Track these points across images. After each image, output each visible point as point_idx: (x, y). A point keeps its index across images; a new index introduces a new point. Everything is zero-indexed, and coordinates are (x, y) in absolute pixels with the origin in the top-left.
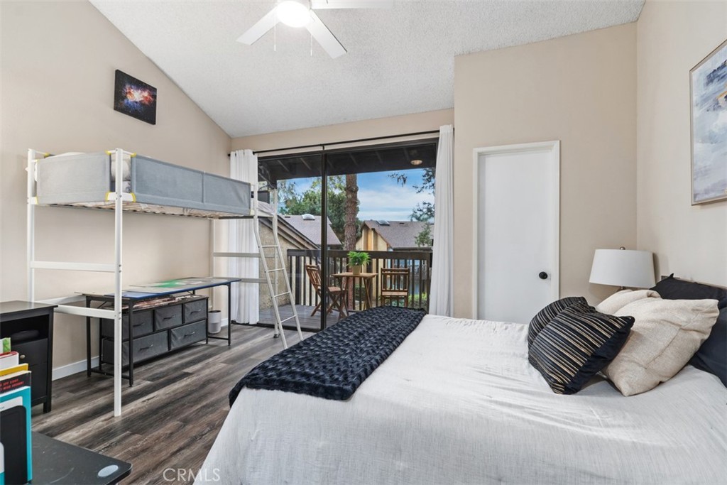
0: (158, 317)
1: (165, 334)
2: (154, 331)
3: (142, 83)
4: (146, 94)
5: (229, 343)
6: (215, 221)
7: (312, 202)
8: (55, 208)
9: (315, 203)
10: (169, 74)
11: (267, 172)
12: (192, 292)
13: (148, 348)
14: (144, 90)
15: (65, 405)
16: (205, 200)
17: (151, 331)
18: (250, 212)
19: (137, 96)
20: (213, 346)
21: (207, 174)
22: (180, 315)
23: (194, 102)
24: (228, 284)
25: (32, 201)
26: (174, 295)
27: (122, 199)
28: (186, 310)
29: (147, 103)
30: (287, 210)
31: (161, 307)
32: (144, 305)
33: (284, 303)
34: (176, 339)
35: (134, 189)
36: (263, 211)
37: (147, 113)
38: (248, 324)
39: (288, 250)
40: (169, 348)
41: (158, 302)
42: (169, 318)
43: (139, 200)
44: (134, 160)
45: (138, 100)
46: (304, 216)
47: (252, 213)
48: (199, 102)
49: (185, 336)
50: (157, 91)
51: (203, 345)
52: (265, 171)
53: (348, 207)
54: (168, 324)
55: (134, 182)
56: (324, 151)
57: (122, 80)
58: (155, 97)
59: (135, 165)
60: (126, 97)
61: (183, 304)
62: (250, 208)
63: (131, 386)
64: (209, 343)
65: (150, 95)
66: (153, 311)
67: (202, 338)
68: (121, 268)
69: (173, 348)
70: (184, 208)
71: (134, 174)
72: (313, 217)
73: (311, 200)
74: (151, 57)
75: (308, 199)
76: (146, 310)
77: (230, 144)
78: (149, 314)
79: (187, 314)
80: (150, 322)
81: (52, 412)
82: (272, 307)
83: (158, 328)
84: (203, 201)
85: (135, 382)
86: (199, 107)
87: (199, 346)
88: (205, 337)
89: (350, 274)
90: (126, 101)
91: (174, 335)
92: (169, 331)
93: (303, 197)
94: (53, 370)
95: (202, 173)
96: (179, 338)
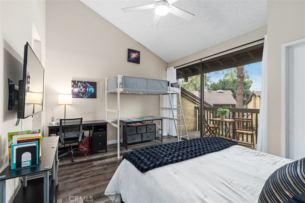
0: (138, 129)
1: (140, 135)
2: (137, 134)
3: (135, 51)
4: (137, 54)
5: (162, 142)
6: (161, 96)
7: (223, 84)
8: (111, 94)
9: (225, 84)
10: (144, 45)
11: (184, 74)
12: (151, 121)
13: (135, 139)
14: (136, 53)
15: (110, 151)
16: (148, 89)
17: (136, 133)
18: (167, 92)
19: (134, 55)
20: (157, 142)
21: (149, 79)
22: (146, 129)
23: (153, 53)
24: (161, 120)
25: (106, 92)
26: (143, 122)
27: (119, 90)
28: (148, 128)
29: (137, 57)
30: (211, 88)
31: (139, 126)
32: (134, 125)
33: (193, 129)
34: (144, 137)
35: (123, 87)
36: (173, 91)
37: (137, 61)
38: (172, 136)
39: (195, 107)
40: (142, 140)
41: (138, 124)
42: (142, 130)
43: (125, 90)
44: (123, 77)
45: (134, 57)
46: (218, 91)
47: (168, 92)
48: (154, 52)
49: (147, 137)
50: (140, 52)
51: (154, 141)
52: (183, 74)
53: (238, 85)
54: (142, 132)
55: (123, 84)
56: (201, 62)
57: (130, 51)
58: (139, 54)
59: (123, 79)
60: (131, 57)
61: (147, 126)
62: (167, 90)
63: (127, 150)
64: (156, 141)
65: (138, 54)
66: (137, 127)
67: (153, 138)
68: (119, 112)
69: (143, 140)
70: (143, 92)
71: (123, 82)
72: (223, 91)
73: (222, 83)
74: (138, 41)
75: (221, 83)
76: (134, 126)
77: (167, 65)
78: (135, 127)
79: (148, 129)
80: (136, 131)
81: (107, 153)
82: (186, 130)
83: (138, 133)
84: (147, 89)
85: (128, 149)
86: (155, 54)
87: (152, 141)
88: (155, 138)
89: (219, 119)
90: (131, 58)
91: (144, 136)
92: (142, 134)
93: (219, 82)
94: (107, 142)
95: (147, 79)
96: (145, 137)
